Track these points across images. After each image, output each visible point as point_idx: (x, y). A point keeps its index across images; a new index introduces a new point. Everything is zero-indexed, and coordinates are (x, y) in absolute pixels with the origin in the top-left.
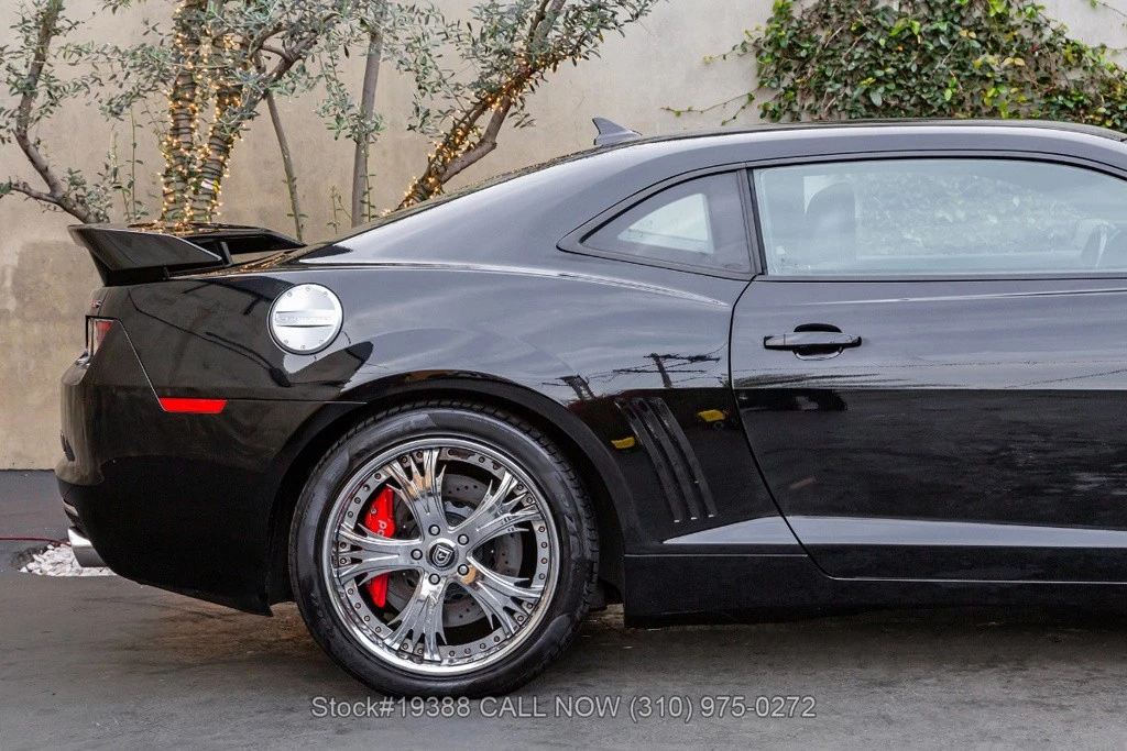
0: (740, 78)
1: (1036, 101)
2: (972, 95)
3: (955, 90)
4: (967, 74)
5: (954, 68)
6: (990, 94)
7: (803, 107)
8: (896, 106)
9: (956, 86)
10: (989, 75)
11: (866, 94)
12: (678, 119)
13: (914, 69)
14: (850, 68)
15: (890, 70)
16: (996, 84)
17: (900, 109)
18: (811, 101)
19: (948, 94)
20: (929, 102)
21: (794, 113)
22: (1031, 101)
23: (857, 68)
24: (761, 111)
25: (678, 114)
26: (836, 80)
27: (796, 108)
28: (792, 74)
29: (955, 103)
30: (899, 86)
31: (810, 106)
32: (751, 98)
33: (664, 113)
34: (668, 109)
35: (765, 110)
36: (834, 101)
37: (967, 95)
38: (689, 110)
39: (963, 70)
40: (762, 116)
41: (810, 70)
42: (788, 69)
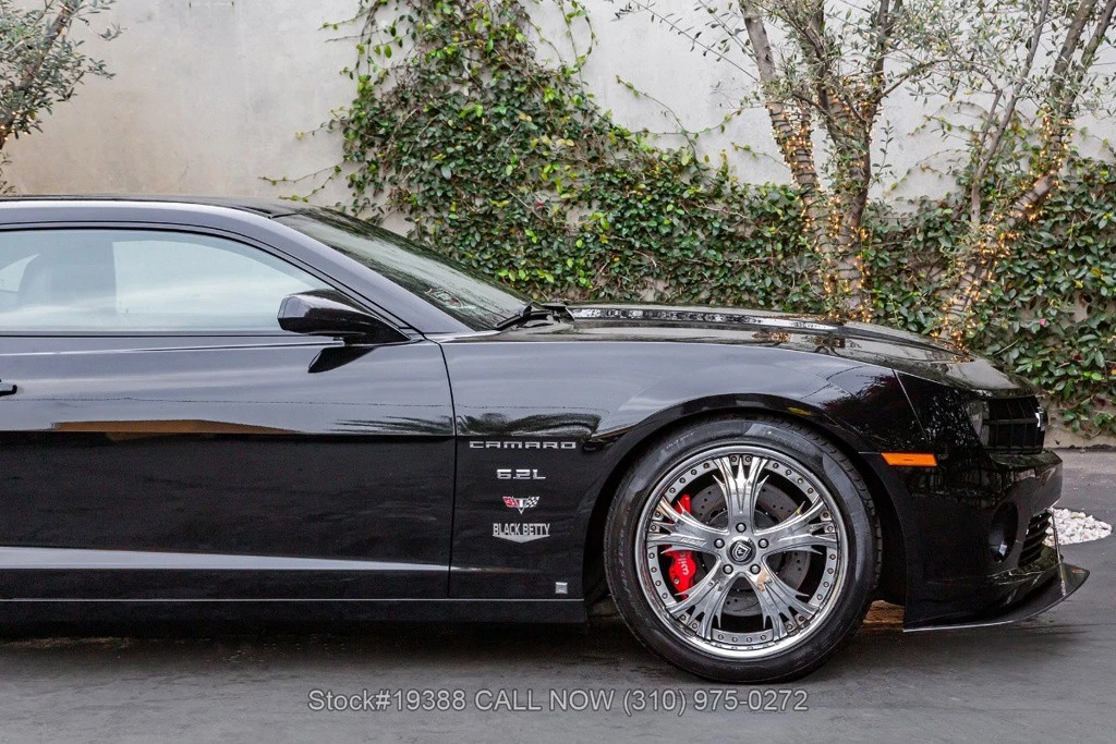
0: (329, 152)
1: (587, 178)
2: (532, 170)
3: (515, 166)
4: (527, 152)
5: (518, 147)
6: (546, 170)
7: (385, 178)
8: (467, 180)
9: (517, 163)
10: (545, 153)
11: (438, 166)
12: (274, 188)
13: (480, 147)
14: (424, 145)
15: (459, 148)
16: (553, 162)
17: (472, 182)
18: (393, 173)
19: (509, 170)
20: (494, 176)
21: (376, 184)
22: (583, 177)
23: (429, 146)
24: (349, 182)
25: (274, 183)
26: (413, 155)
27: (379, 180)
28: (375, 149)
29: (517, 177)
30: (469, 162)
31: (391, 179)
32: (338, 170)
33: (263, 181)
34: (265, 179)
35: (353, 181)
36: (411, 174)
37: (527, 171)
38: (284, 180)
39: (525, 149)
40: (350, 186)
41: (390, 146)
42: (372, 145)
